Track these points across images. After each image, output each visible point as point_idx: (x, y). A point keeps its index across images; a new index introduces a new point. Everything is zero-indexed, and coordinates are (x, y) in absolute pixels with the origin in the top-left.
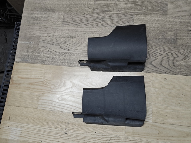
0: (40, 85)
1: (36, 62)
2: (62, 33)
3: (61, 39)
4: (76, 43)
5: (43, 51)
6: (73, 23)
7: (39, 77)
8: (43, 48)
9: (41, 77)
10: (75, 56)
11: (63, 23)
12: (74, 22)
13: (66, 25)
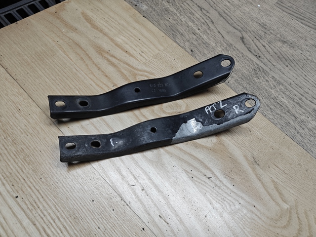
0: (121, 72)
1: (156, 21)
2: (264, 17)
3: (254, 26)
4: (286, 57)
5: (191, 13)
6: (301, 19)
7: (134, 52)
8: (196, 9)
9: (139, 56)
10: (267, 81)
11: (277, 3)
12: (305, 19)
13: (284, 11)
